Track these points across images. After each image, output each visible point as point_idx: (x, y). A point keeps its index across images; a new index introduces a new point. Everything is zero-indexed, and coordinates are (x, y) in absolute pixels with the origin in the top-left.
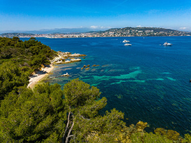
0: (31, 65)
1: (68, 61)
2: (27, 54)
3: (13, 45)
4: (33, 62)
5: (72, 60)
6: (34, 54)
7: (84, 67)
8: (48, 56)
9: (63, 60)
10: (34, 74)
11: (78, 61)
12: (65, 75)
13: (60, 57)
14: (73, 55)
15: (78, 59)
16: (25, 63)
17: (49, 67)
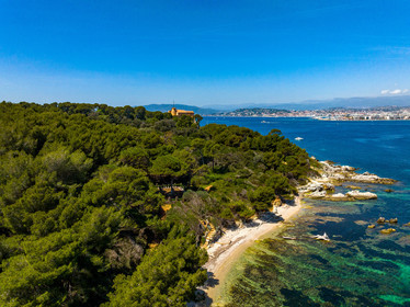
0: (253, 201)
1: (340, 195)
2: (255, 167)
3: (237, 145)
4: (256, 194)
5: (351, 193)
6: (269, 168)
7: (380, 223)
8: (296, 177)
9: (329, 190)
10: (255, 219)
11: (366, 199)
12: (320, 237)
13: (325, 180)
14: (359, 177)
15: (368, 194)
16: (244, 192)
17: (291, 203)
